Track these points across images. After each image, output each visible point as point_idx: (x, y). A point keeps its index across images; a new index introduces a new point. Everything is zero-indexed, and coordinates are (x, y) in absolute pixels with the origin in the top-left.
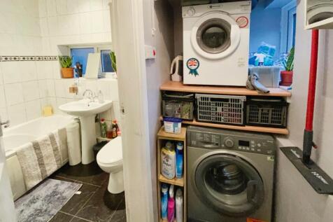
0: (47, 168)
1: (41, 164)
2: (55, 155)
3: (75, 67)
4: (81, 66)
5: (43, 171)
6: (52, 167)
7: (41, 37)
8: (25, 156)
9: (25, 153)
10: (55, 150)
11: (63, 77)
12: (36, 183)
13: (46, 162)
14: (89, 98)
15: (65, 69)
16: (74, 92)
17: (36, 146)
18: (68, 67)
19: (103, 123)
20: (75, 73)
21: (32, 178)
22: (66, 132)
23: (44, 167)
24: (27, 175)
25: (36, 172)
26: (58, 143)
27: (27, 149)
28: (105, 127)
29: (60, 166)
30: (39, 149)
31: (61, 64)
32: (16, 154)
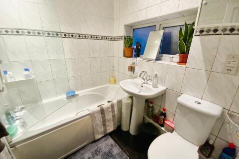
0: (108, 128)
1: (104, 125)
2: (113, 120)
3: (135, 47)
4: (140, 46)
5: (105, 130)
6: (110, 128)
7: (114, 19)
8: (95, 117)
9: (95, 115)
10: (114, 116)
11: (125, 56)
12: (100, 136)
13: (107, 124)
14: (144, 79)
15: (127, 49)
16: (131, 71)
17: (102, 111)
18: (129, 47)
19: (151, 105)
20: (134, 53)
21: (98, 133)
22: (122, 104)
23: (106, 127)
24: (95, 131)
25: (101, 130)
26: (116, 111)
27: (97, 112)
28: (152, 111)
29: (115, 129)
30: (104, 114)
31: (125, 43)
32: (90, 114)
